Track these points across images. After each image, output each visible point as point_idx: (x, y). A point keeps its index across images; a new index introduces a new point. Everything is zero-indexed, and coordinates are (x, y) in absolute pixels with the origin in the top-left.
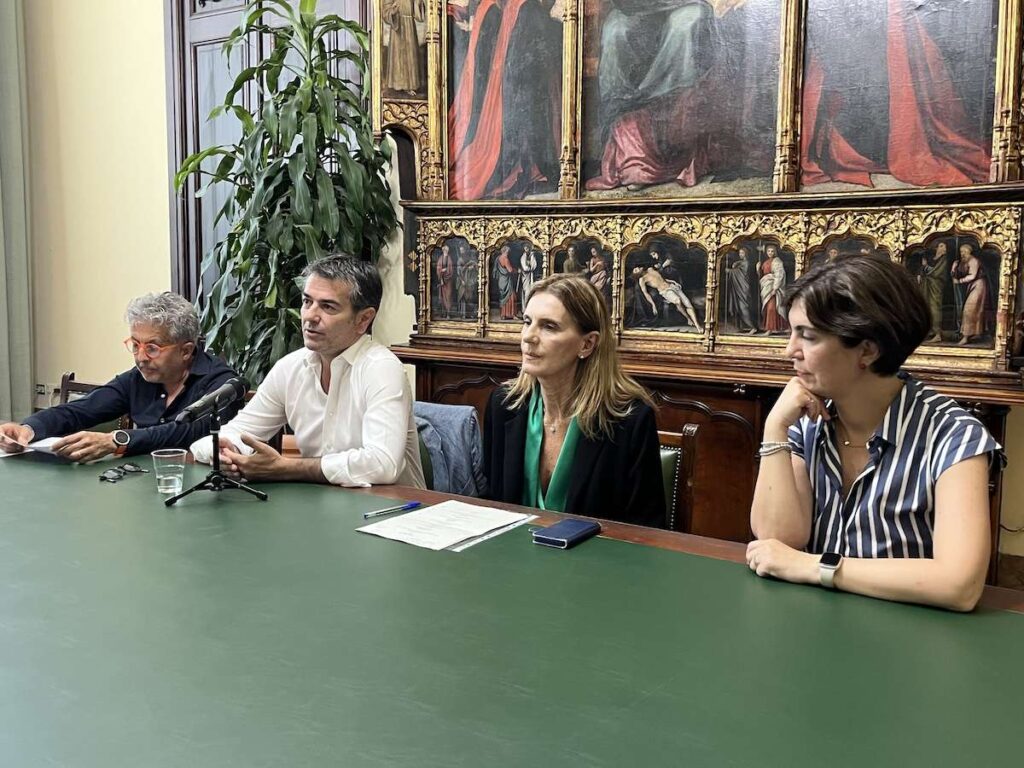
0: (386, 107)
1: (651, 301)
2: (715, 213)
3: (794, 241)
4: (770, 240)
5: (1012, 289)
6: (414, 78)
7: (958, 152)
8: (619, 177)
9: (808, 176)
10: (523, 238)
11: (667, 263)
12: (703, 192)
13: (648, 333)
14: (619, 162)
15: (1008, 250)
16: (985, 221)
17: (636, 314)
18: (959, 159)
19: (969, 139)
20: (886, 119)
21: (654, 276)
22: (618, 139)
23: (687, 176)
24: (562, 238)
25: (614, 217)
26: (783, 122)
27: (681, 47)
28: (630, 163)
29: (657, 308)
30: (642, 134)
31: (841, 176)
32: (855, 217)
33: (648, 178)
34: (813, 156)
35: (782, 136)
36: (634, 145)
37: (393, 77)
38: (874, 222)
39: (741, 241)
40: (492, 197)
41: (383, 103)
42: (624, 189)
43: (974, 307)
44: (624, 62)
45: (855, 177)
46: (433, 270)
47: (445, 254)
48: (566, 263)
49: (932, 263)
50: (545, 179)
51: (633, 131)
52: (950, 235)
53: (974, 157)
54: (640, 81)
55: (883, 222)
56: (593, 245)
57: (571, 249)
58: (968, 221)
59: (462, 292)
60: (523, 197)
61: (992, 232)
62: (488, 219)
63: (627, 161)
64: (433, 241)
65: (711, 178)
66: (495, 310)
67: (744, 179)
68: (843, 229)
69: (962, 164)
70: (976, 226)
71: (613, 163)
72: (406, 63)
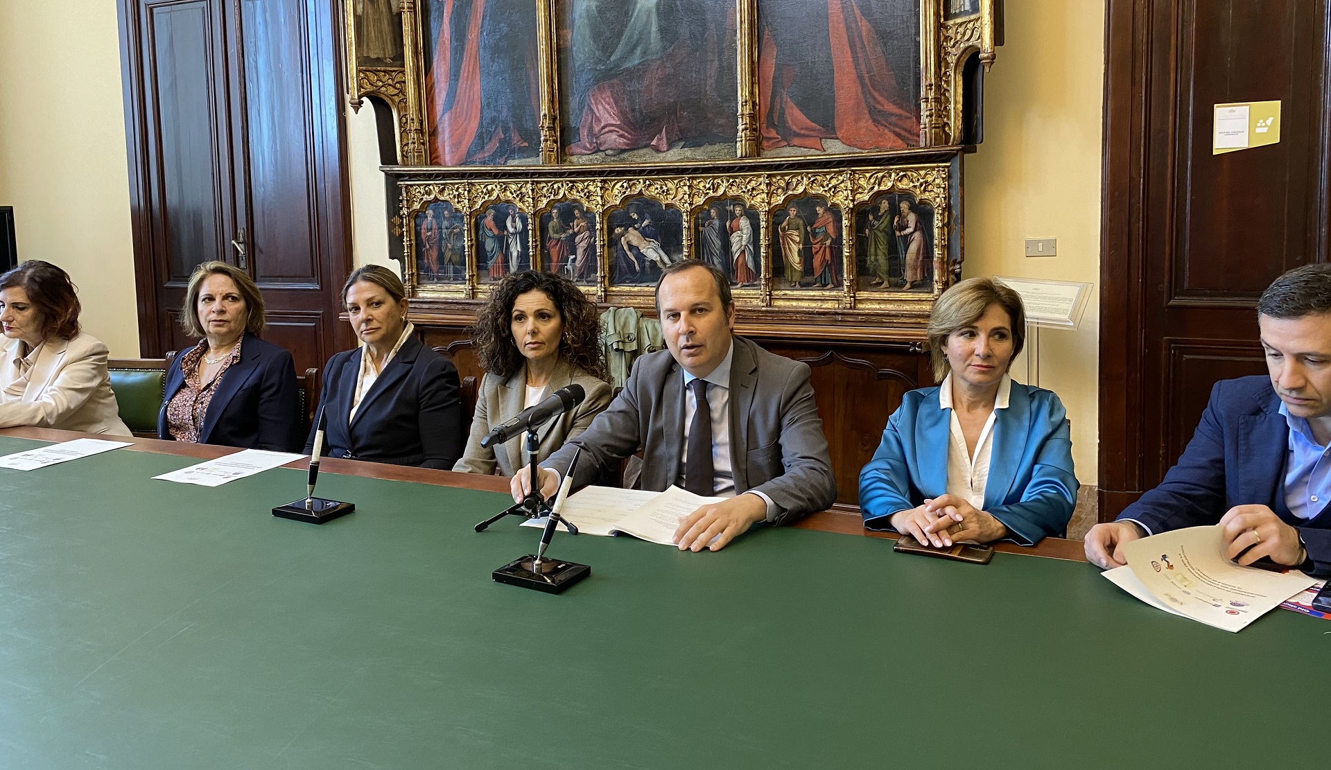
0: (362, 75)
1: (633, 259)
2: (686, 176)
3: (758, 200)
4: (737, 200)
5: (944, 240)
6: (390, 47)
7: (893, 119)
8: (596, 142)
9: (768, 141)
10: (508, 202)
11: (646, 222)
12: (675, 156)
13: (632, 289)
14: (597, 129)
15: (939, 206)
16: (918, 180)
17: (620, 270)
18: (896, 125)
19: (901, 107)
20: (831, 90)
21: (634, 235)
22: (594, 107)
23: (660, 142)
24: (545, 201)
25: (594, 181)
26: (742, 94)
27: (647, 21)
28: (607, 129)
29: (639, 264)
30: (616, 103)
31: (796, 141)
32: (810, 179)
33: (625, 143)
34: (771, 124)
35: (742, 106)
36: (609, 113)
37: (368, 45)
38: (825, 183)
39: (711, 201)
40: (474, 162)
41: (358, 72)
42: (602, 154)
43: (914, 256)
44: (596, 35)
45: (809, 142)
46: (418, 234)
47: (429, 219)
48: (550, 225)
49: (877, 218)
50: (526, 144)
51: (607, 100)
52: (891, 193)
53: (908, 124)
54: (612, 53)
55: (834, 182)
56: (576, 207)
57: (555, 211)
58: (905, 181)
59: (448, 255)
60: (506, 162)
61: (925, 190)
62: (471, 183)
63: (603, 128)
64: (417, 206)
65: (683, 143)
66: (483, 272)
67: (712, 144)
68: (800, 189)
69: (897, 129)
70: (911, 184)
71: (591, 129)
72: (381, 32)
